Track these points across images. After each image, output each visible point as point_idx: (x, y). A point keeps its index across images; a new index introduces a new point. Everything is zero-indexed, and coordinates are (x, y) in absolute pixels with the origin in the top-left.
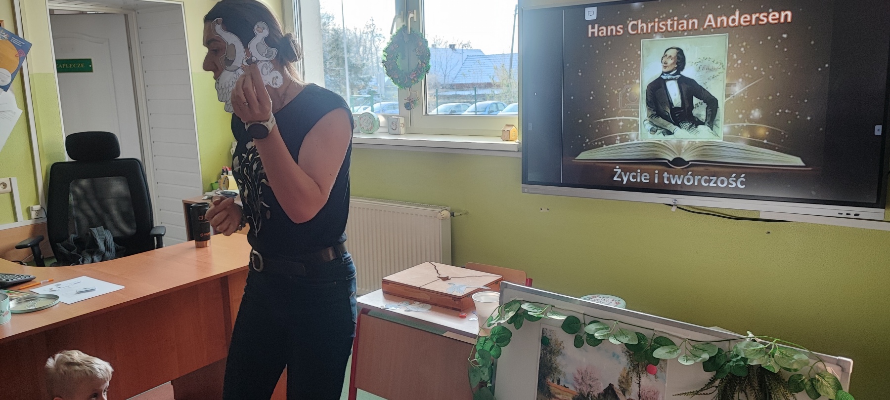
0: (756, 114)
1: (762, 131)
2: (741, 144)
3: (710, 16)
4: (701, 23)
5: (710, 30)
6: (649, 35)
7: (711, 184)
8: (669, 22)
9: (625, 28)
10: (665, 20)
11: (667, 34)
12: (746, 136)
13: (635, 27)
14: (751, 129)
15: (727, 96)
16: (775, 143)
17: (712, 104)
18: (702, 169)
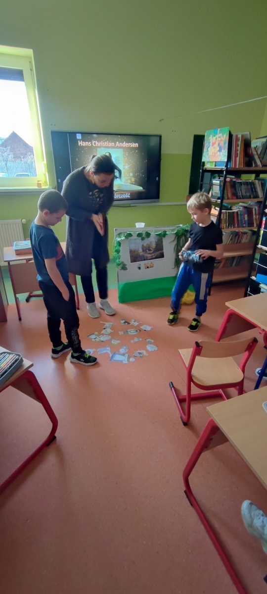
0: (131, 174)
1: (133, 180)
2: (129, 184)
3: (117, 143)
4: (115, 145)
5: (118, 147)
6: (100, 147)
7: (122, 197)
8: (106, 143)
9: (92, 143)
10: (104, 142)
11: (106, 147)
12: (129, 181)
13: (95, 143)
14: (130, 179)
15: (124, 169)
16: (137, 183)
17: (120, 172)
18: (118, 192)
